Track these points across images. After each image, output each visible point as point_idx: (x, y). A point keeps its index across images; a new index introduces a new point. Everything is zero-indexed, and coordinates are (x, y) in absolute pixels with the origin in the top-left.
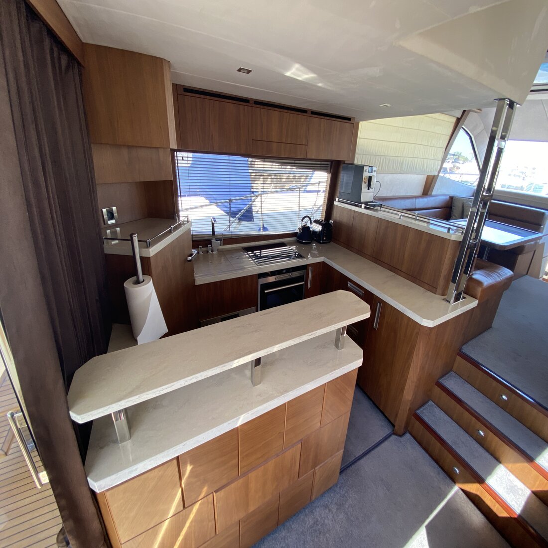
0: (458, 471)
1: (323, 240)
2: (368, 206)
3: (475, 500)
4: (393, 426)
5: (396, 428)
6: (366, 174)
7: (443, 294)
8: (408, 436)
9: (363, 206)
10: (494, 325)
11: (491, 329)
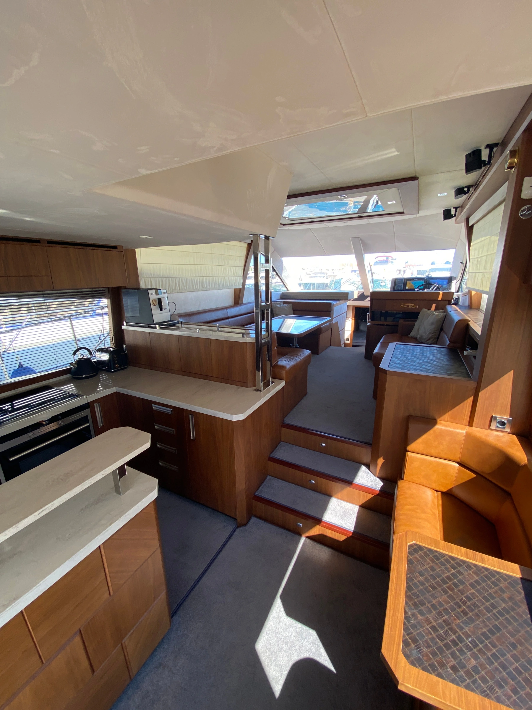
0: (301, 525)
1: (115, 368)
2: (162, 325)
3: (320, 540)
4: (236, 519)
5: (238, 520)
6: (153, 296)
7: (255, 386)
8: (253, 519)
9: (158, 326)
10: (308, 391)
11: (307, 395)
